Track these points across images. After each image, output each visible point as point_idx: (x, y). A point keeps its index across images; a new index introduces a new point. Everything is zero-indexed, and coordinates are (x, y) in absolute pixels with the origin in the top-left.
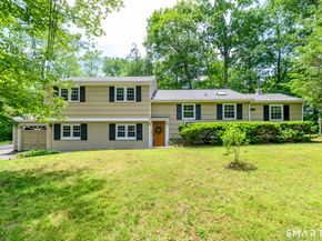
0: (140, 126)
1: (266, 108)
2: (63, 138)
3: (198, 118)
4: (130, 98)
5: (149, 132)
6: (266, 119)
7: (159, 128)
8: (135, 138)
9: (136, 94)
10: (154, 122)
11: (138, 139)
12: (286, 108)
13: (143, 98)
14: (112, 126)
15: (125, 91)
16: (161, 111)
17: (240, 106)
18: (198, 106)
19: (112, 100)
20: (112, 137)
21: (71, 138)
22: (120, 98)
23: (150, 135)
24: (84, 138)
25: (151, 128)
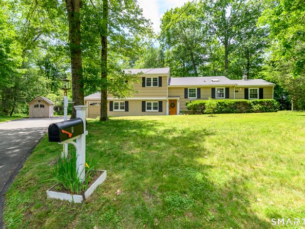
0: (161, 102)
1: (246, 90)
2: (114, 110)
3: (199, 97)
4: (155, 84)
5: (166, 107)
6: (246, 97)
7: (173, 105)
8: (158, 111)
9: (159, 81)
10: (170, 100)
11: (159, 111)
12: (261, 90)
13: (163, 85)
14: (144, 102)
15: (152, 80)
16: (174, 93)
17: (227, 89)
18: (199, 89)
19: (144, 86)
20: (144, 110)
21: (119, 110)
22: (149, 84)
23: (168, 108)
24: (127, 110)
25: (168, 104)
